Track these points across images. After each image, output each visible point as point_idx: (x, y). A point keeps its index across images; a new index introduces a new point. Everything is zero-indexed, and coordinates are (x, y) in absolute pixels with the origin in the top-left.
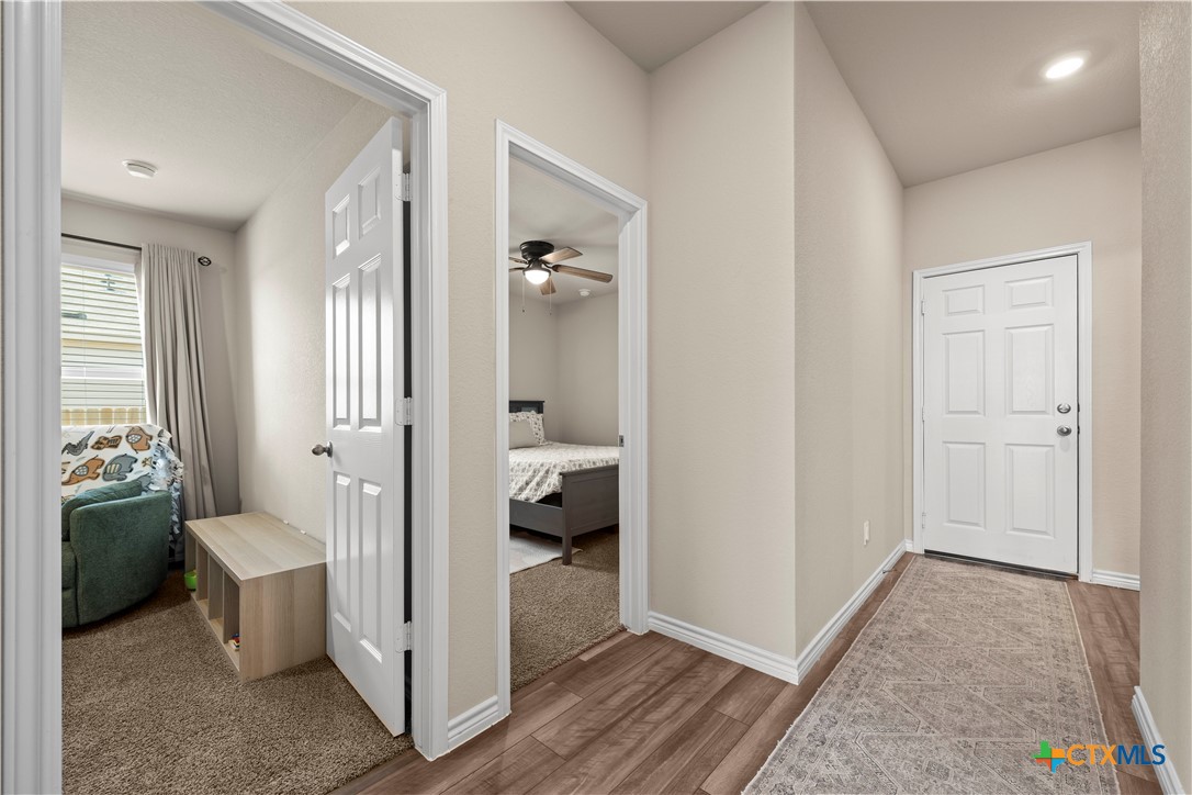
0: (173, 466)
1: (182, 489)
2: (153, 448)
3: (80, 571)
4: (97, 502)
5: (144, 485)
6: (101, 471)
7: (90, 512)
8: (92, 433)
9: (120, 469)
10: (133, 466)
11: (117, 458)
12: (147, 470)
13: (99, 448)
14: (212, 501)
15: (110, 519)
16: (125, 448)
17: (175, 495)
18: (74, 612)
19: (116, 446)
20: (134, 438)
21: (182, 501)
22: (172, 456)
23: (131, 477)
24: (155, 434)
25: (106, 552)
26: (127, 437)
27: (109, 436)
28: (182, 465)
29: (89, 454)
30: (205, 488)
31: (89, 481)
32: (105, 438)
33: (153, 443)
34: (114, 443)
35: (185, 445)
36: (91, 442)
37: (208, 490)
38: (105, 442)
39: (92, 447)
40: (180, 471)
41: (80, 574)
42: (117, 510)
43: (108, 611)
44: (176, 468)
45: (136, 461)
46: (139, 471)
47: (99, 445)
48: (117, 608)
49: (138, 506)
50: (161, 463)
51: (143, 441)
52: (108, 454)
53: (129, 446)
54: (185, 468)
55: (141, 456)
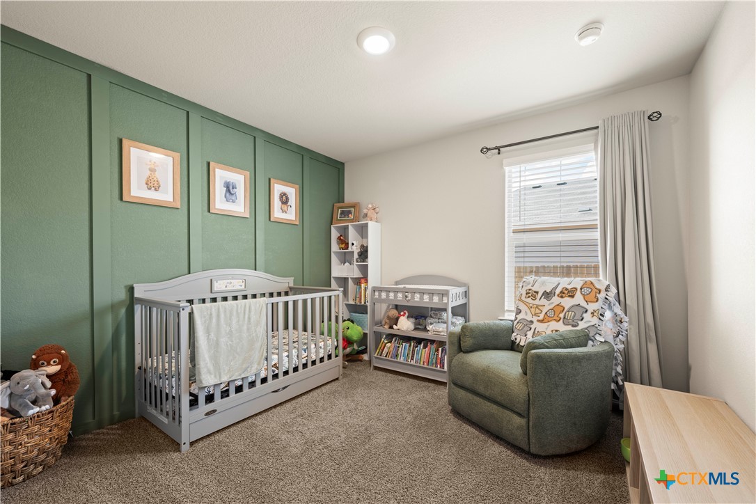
0: (619, 319)
1: (627, 343)
2: (600, 301)
3: (531, 405)
4: (548, 348)
5: (591, 335)
6: (562, 315)
7: (539, 357)
8: (559, 284)
9: (574, 316)
10: (585, 315)
11: (573, 306)
12: (595, 321)
13: (562, 297)
14: (657, 361)
15: (553, 367)
16: (579, 299)
17: (621, 347)
18: (526, 439)
19: (572, 297)
20: (586, 291)
21: (626, 353)
22: (618, 310)
23: (582, 325)
24: (603, 288)
25: (550, 396)
26: (581, 289)
27: (569, 287)
28: (627, 319)
29: (556, 300)
30: (649, 345)
31: (554, 322)
32: (567, 289)
33: (602, 296)
34: (571, 293)
35: (631, 301)
36: (558, 291)
37: (653, 349)
38: (566, 292)
39: (558, 296)
40: (625, 325)
41: (531, 410)
42: (560, 359)
43: (551, 452)
44: (621, 322)
45: (586, 311)
46: (588, 321)
47: (562, 295)
48: (558, 451)
49: (578, 359)
50: (608, 314)
51: (593, 294)
52: (567, 302)
53: (582, 297)
54: (630, 323)
55: (592, 307)
